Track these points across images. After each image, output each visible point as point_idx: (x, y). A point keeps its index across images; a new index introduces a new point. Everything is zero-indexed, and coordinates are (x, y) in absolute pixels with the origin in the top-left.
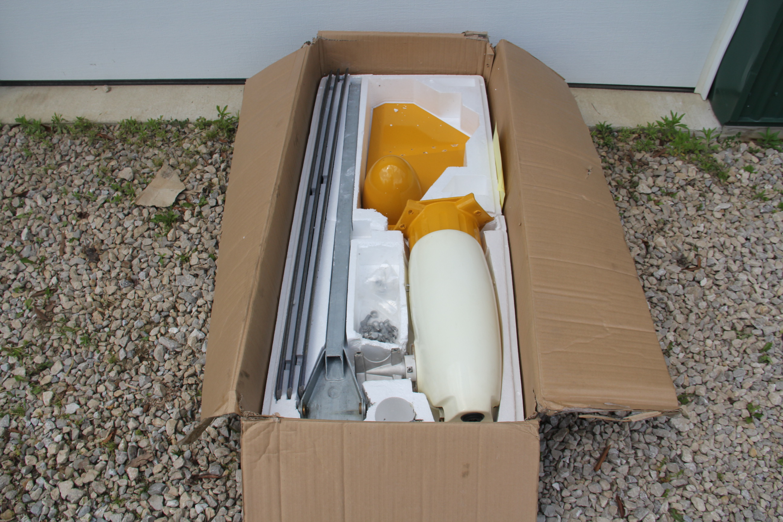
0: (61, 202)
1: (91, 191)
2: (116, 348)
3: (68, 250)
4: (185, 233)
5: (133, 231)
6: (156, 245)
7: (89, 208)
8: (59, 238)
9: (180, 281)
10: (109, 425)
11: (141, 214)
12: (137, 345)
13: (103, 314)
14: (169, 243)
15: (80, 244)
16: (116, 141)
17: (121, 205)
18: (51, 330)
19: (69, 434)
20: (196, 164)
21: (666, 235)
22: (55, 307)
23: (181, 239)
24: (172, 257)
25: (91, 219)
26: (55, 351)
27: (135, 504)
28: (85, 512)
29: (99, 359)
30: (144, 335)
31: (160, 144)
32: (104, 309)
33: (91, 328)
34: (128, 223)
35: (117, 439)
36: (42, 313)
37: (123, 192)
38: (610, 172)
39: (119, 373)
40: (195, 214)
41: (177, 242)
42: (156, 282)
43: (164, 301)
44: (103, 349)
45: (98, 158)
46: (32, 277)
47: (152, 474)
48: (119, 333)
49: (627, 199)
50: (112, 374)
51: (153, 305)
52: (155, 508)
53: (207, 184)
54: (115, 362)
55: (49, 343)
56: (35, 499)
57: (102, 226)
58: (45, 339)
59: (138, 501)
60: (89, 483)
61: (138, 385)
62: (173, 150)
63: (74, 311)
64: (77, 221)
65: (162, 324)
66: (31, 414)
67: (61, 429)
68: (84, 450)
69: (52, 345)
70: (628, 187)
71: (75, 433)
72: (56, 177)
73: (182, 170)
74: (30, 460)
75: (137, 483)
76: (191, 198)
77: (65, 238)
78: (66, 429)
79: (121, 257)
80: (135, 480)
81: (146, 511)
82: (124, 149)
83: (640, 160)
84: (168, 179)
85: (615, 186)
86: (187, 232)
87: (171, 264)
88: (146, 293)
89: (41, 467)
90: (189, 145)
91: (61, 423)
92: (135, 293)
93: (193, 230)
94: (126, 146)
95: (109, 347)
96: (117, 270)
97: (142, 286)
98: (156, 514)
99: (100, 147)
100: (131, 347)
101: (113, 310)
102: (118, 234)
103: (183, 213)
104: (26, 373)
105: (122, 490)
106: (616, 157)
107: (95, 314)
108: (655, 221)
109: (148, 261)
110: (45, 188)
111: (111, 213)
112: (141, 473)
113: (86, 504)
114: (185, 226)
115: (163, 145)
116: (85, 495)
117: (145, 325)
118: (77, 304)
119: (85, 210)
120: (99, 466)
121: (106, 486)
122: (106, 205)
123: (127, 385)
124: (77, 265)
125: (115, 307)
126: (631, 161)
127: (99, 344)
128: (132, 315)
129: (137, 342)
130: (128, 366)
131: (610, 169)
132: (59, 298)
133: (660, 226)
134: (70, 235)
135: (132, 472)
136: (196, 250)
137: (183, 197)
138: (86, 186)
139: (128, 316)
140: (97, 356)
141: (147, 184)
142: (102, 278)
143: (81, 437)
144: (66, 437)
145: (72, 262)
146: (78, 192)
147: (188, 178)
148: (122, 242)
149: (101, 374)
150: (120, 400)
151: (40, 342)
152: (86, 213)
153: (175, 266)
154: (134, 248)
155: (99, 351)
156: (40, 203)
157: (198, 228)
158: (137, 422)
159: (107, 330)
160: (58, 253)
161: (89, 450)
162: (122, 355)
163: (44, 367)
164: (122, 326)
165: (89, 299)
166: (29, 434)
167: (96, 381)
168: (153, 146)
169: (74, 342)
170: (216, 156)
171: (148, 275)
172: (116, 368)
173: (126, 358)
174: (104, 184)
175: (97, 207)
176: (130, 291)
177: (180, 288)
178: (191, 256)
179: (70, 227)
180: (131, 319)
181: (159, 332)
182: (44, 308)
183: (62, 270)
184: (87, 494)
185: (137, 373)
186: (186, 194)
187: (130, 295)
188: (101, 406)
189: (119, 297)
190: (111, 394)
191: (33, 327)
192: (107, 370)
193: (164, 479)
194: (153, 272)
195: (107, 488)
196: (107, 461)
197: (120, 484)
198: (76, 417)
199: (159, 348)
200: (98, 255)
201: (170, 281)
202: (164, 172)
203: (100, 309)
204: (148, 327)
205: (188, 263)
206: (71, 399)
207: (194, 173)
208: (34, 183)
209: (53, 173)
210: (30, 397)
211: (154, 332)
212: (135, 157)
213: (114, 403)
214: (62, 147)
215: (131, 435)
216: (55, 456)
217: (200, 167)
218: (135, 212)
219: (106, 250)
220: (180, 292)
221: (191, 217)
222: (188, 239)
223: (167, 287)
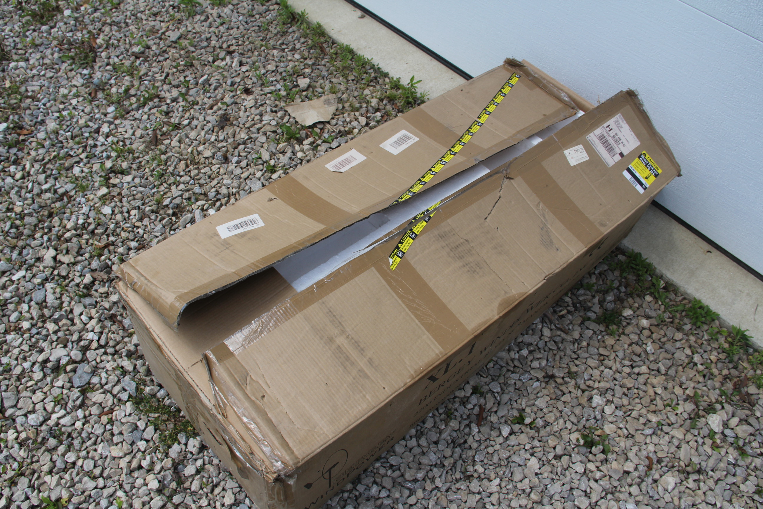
0: (247, 74)
1: (271, 79)
2: (169, 194)
3: (215, 108)
4: (293, 152)
5: (264, 125)
6: (265, 145)
7: (257, 90)
8: (219, 97)
9: (251, 183)
10: (112, 238)
11: (282, 118)
12: (182, 203)
13: (187, 166)
14: (274, 151)
15: (226, 110)
16: (328, 57)
17: (277, 103)
18: (150, 152)
19: (89, 224)
20: (357, 110)
21: (685, 483)
22: (168, 139)
23: (286, 154)
24: (266, 162)
25: (250, 97)
26: (139, 168)
27: (68, 299)
28: (41, 277)
29: (154, 193)
30: (193, 200)
31: (351, 77)
32: (191, 164)
33: (171, 169)
34: (266, 118)
35: (106, 251)
36: (157, 137)
37: (288, 94)
38: (701, 379)
39: (152, 211)
40: (315, 145)
41: (280, 155)
42: (238, 171)
43: (228, 188)
44: (162, 188)
45: (302, 60)
46: (178, 110)
47: (96, 291)
48: (182, 186)
49: (686, 416)
50: (148, 209)
51: (219, 185)
52: (74, 311)
53: (347, 129)
54: (159, 202)
55: (140, 159)
56: (32, 246)
57: (251, 108)
58: (141, 156)
59: (72, 299)
60: (64, 263)
61: (153, 229)
62: (354, 89)
63: (174, 150)
64: (241, 93)
65: (210, 202)
66: (86, 195)
67: (88, 217)
68: (84, 241)
69: (141, 162)
70: (701, 408)
71: (92, 227)
72: (263, 54)
73: (344, 107)
74: (55, 222)
75: (83, 288)
76: (326, 131)
77: (222, 99)
78: (91, 220)
79: (237, 137)
80: (85, 285)
81: (68, 309)
82: (325, 65)
83: (749, 395)
84: (326, 106)
85: (688, 395)
86: (294, 153)
87: (261, 167)
88: (225, 174)
89: (55, 230)
90: (369, 93)
91: (92, 214)
92: (219, 168)
93: (300, 155)
94: (328, 64)
95: (167, 190)
96: (225, 144)
97: (228, 167)
98: (70, 316)
99: (313, 53)
100: (178, 201)
101: (195, 169)
102: (253, 120)
103: (307, 137)
104: (111, 168)
105: (72, 283)
106: (725, 372)
107: (183, 162)
108: (691, 460)
109: (250, 153)
110: (249, 58)
111: (265, 103)
112: (93, 283)
113: (47, 272)
114: (297, 147)
115: (353, 80)
116: (52, 267)
117: (201, 194)
118: (180, 147)
119: (254, 89)
120: (80, 258)
121: (69, 273)
122: (269, 95)
123: (148, 223)
124: (208, 122)
125: (198, 168)
126: (737, 387)
127: (164, 184)
128: (202, 181)
129: (184, 201)
130: (161, 212)
131: (704, 376)
132: (176, 136)
133: (689, 469)
134: (227, 99)
135: (88, 279)
136: (286, 169)
137: (321, 126)
138: (273, 74)
139: (199, 180)
140: (155, 190)
141: (310, 99)
142: (213, 142)
143: (93, 232)
144: (86, 225)
145: (208, 118)
146: (264, 74)
147: (342, 116)
148: (249, 128)
149: (143, 204)
150: (135, 229)
151: (136, 155)
152: (253, 92)
153: (262, 170)
154: (251, 138)
155: (158, 188)
156: (234, 65)
157: (305, 155)
158: (127, 251)
159: (178, 178)
160: (207, 106)
161: (87, 243)
162: (166, 202)
163: (123, 172)
164: (188, 183)
165: (189, 150)
166: (73, 206)
167: (136, 205)
168: (345, 77)
169: (154, 170)
170: (378, 114)
171: (238, 162)
172: (154, 207)
173: (167, 206)
174: (285, 80)
175: (262, 93)
176: (217, 164)
177: (247, 188)
178: (278, 171)
179: (232, 94)
180: (199, 183)
181: (203, 206)
182: (161, 135)
183: (198, 119)
184: (54, 268)
185: (160, 221)
186: (325, 126)
187: (214, 168)
188: (122, 224)
189: (207, 163)
190: (134, 221)
191: (144, 142)
192: (149, 204)
193: (98, 300)
194: (244, 163)
195: (68, 275)
196: (86, 259)
197: (75, 280)
198: (103, 218)
199: (189, 216)
200: (226, 125)
201: (248, 177)
202: (329, 100)
203: (189, 162)
204: (202, 197)
205: (270, 175)
206: (113, 204)
207: (349, 114)
208: (246, 50)
209: (264, 51)
210: (97, 184)
211: (200, 203)
212: (324, 76)
213: (130, 227)
214: (290, 37)
215: (115, 256)
216: (68, 231)
217: (357, 114)
218: (280, 114)
219: (235, 125)
220: (243, 190)
221: (309, 145)
222: (290, 158)
223: (242, 180)
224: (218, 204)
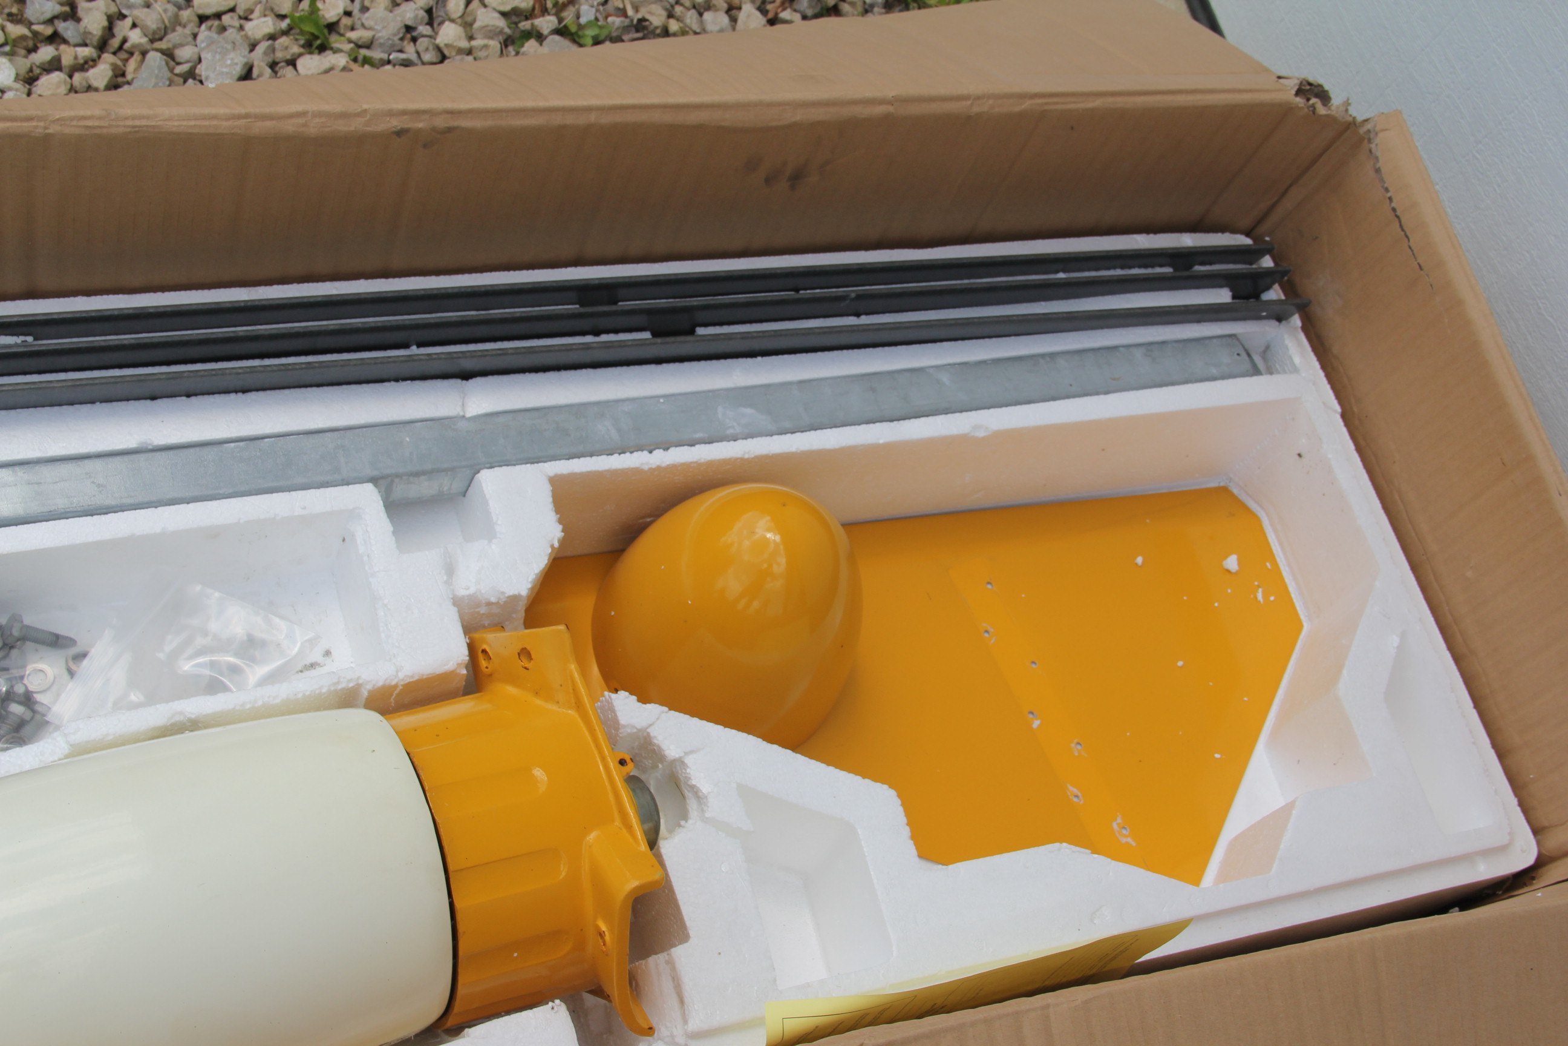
4: (429, 11)
9: (211, 43)
40: (525, 25)
43: (120, 17)
93: (449, 34)
157: (464, 44)
177: (185, 53)
178: (336, 51)
201: (218, 16)
205: (296, 49)
220: (169, 54)
221: (504, 14)
222: (409, 29)
223: (186, 14)
224: (46, 53)
